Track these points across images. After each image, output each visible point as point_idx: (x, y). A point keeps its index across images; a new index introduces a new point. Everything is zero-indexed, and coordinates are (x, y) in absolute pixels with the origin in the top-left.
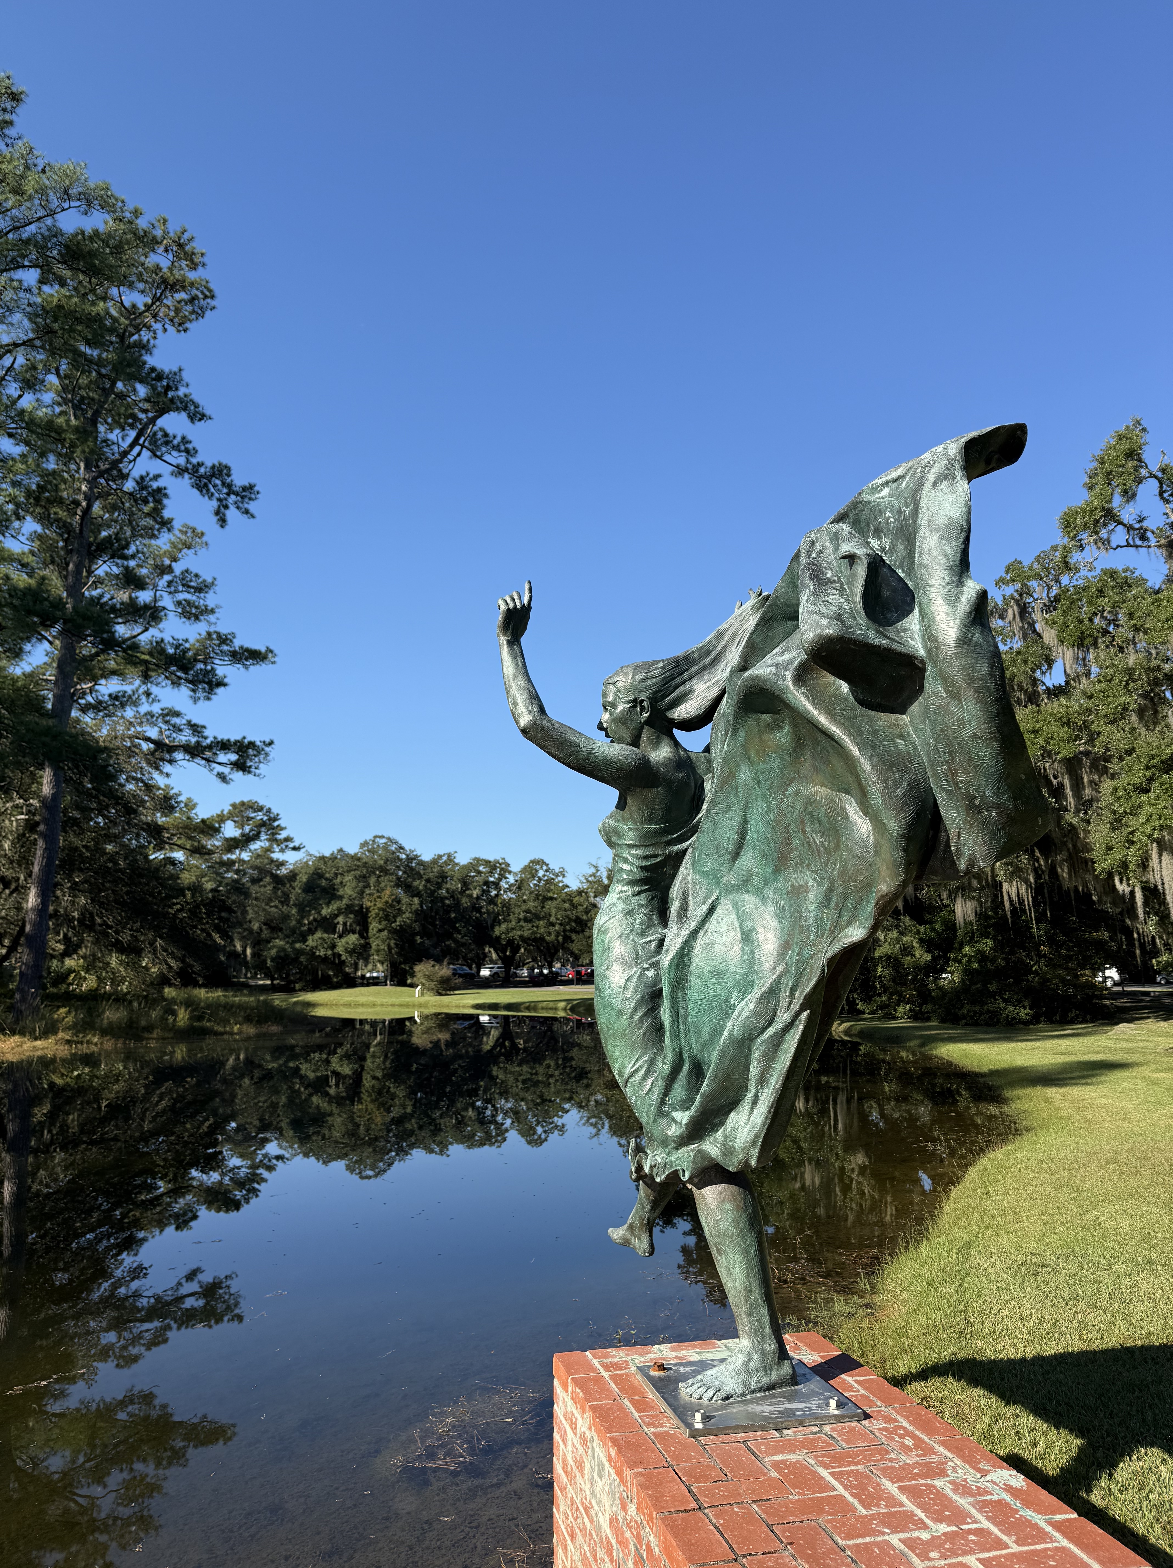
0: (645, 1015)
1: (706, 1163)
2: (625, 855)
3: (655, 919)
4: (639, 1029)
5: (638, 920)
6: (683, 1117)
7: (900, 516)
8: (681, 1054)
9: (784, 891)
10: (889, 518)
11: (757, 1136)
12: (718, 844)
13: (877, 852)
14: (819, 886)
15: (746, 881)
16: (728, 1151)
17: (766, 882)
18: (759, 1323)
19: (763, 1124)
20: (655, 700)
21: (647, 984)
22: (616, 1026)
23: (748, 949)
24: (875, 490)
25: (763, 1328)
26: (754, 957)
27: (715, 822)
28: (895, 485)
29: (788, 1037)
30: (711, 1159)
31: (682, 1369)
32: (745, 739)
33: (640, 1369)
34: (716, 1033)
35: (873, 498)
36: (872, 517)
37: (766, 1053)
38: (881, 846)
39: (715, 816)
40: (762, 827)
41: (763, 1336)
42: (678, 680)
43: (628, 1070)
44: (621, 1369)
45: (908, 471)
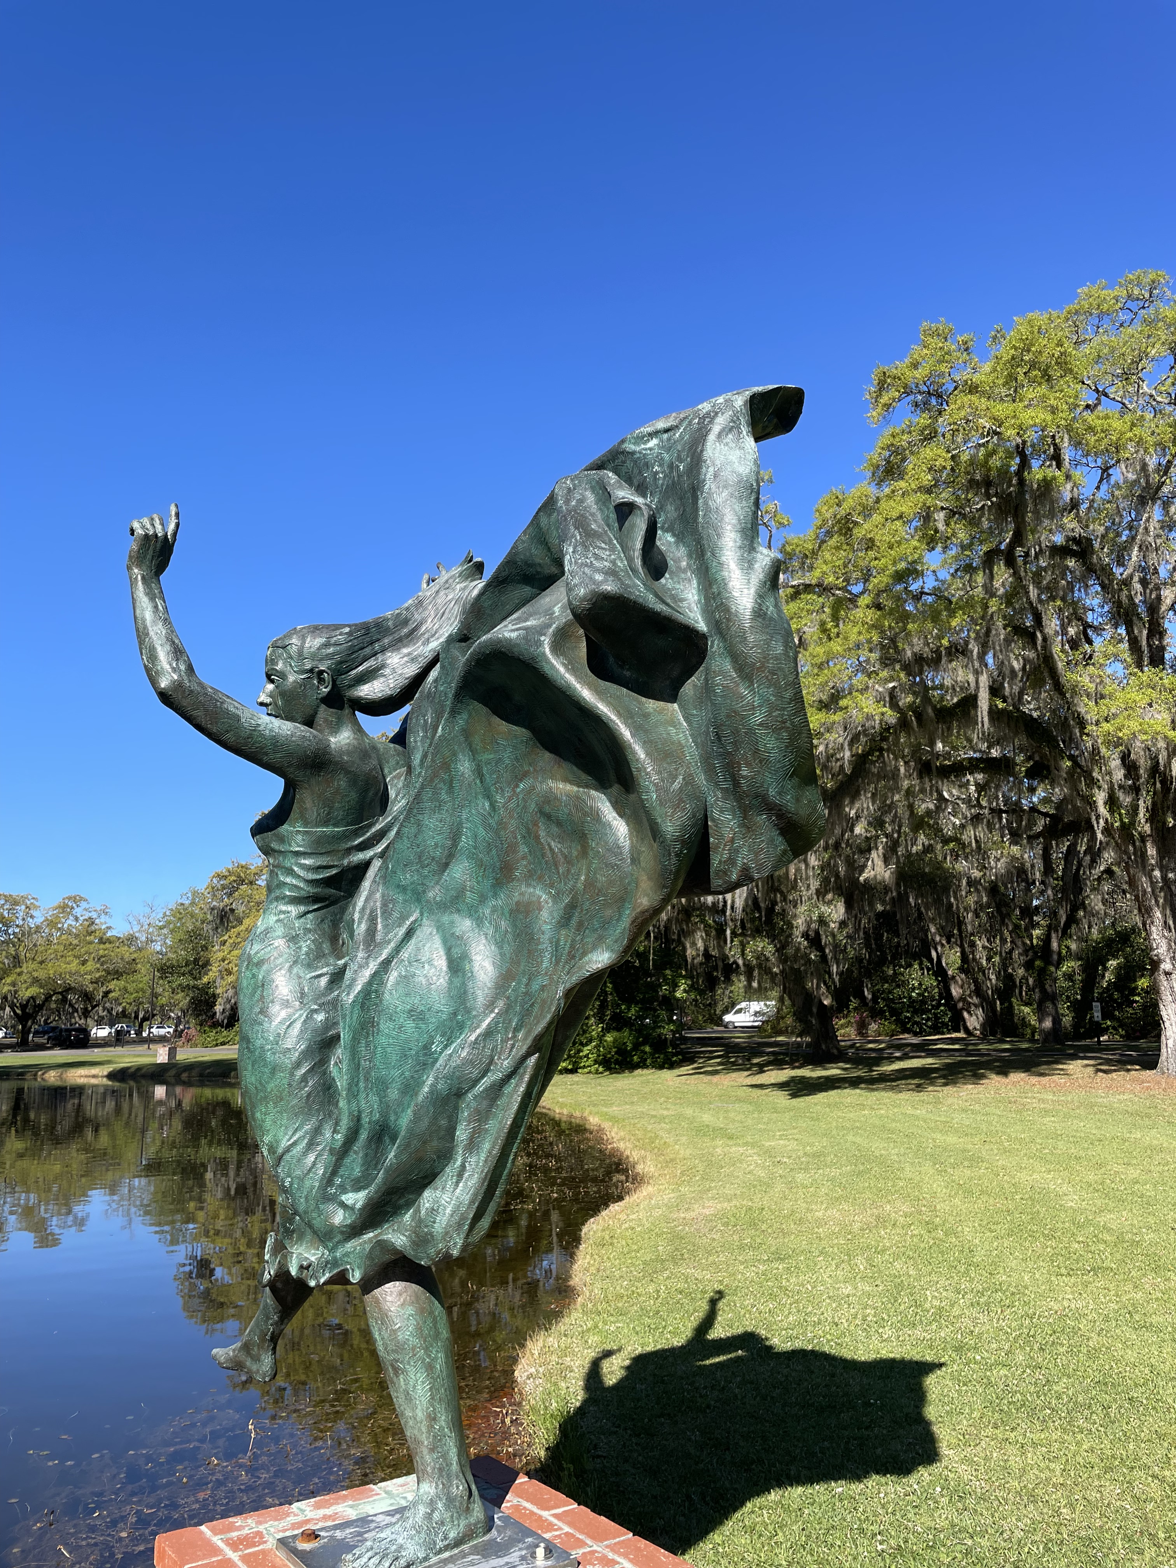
0: (311, 1070)
1: (388, 1257)
2: (288, 865)
3: (326, 947)
4: (302, 1089)
5: (305, 949)
6: (356, 1199)
7: (671, 472)
8: (359, 1119)
9: (506, 911)
10: (657, 473)
11: (463, 1218)
12: (422, 852)
13: (634, 860)
14: (555, 902)
15: (457, 897)
16: (422, 1239)
17: (483, 899)
18: (445, 1459)
19: (472, 1202)
20: (339, 670)
21: (315, 1031)
22: (270, 1086)
23: (457, 981)
24: (641, 439)
25: (449, 1465)
26: (465, 992)
27: (419, 824)
28: (665, 436)
29: (507, 1090)
30: (395, 1251)
31: (338, 1534)
32: (467, 722)
33: (282, 1542)
34: (410, 1088)
35: (638, 449)
36: (636, 471)
37: (478, 1111)
38: (639, 853)
39: (420, 817)
40: (482, 832)
41: (449, 1476)
42: (368, 651)
43: (284, 1143)
44: (254, 1545)
45: (682, 421)
